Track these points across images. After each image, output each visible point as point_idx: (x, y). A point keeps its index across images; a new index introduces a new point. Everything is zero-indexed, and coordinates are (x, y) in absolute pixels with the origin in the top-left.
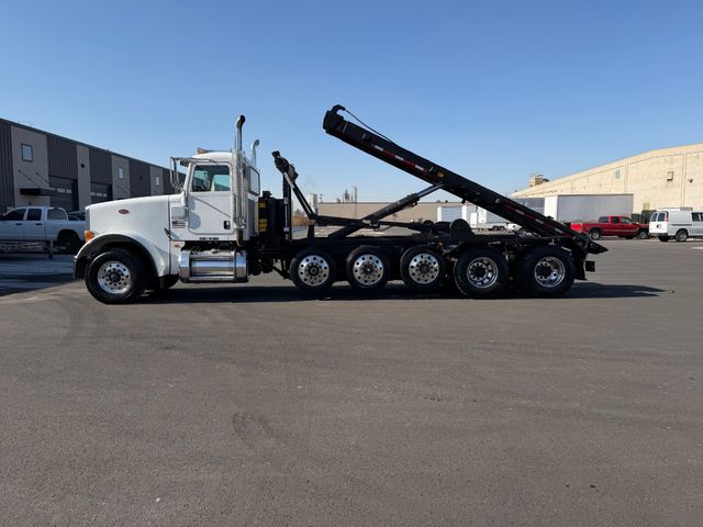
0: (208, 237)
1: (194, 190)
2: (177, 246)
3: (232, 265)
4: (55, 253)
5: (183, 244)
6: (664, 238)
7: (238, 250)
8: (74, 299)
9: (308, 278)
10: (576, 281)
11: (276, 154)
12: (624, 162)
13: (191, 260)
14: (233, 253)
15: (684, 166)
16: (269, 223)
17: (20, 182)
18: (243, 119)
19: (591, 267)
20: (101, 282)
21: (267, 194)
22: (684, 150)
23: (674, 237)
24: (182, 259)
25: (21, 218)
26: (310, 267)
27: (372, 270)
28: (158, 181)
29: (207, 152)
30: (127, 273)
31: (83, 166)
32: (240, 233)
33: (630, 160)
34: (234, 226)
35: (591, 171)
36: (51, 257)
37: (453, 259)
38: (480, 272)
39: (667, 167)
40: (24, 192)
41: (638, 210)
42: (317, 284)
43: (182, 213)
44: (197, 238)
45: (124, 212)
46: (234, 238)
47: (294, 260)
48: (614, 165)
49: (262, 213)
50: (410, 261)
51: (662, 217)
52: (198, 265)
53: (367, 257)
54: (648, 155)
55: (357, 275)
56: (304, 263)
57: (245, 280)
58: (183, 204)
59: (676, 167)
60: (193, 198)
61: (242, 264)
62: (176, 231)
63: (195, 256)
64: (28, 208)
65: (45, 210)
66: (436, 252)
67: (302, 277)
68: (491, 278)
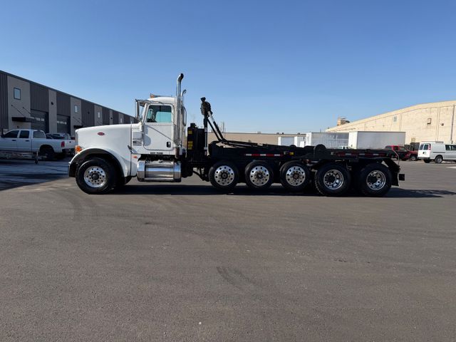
0: (156, 152)
1: (148, 121)
2: (136, 157)
3: (172, 170)
4: (39, 160)
5: (139, 156)
6: (427, 160)
7: (176, 161)
8: (65, 191)
9: (221, 180)
10: (392, 187)
11: (203, 99)
12: (399, 111)
13: (146, 167)
14: (172, 163)
15: (438, 115)
16: (194, 144)
17: (12, 113)
18: (182, 76)
19: (402, 177)
20: (86, 179)
21: (193, 125)
22: (439, 104)
23: (434, 160)
24: (139, 166)
25: (16, 136)
26: (222, 173)
27: (262, 177)
28: (99, 115)
29: (156, 97)
30: (103, 174)
31: (52, 104)
32: (178, 149)
33: (403, 110)
34: (173, 145)
35: (378, 117)
36: (36, 163)
37: (313, 170)
38: (331, 179)
39: (428, 115)
40: (15, 119)
41: (408, 142)
42: (226, 184)
43: (140, 136)
44: (149, 153)
45: (101, 134)
46: (174, 153)
47: (212, 168)
48: (393, 113)
49: (190, 138)
50: (287, 171)
51: (426, 147)
52: (150, 170)
53: (259, 167)
54: (416, 107)
55: (252, 179)
56: (219, 171)
57: (179, 180)
58: (141, 130)
59: (433, 116)
60: (148, 126)
61: (178, 170)
62: (136, 148)
63: (148, 164)
64: (20, 130)
65: (31, 132)
66: (303, 165)
67: (217, 179)
68: (339, 183)
